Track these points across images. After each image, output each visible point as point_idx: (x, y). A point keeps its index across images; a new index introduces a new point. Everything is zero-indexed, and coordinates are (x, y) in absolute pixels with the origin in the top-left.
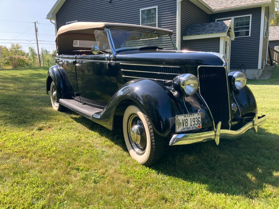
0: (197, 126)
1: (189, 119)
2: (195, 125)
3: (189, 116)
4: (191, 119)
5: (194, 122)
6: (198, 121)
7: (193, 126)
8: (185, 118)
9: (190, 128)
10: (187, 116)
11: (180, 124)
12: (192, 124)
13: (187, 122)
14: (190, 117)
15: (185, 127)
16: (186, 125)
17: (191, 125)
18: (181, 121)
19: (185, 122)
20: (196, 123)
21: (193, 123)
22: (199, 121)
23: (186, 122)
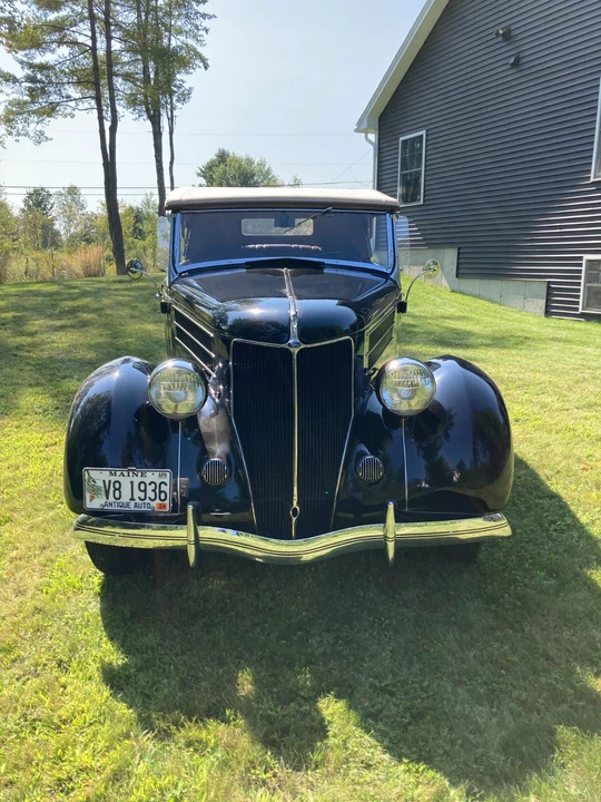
0: (154, 504)
1: (125, 481)
2: (147, 501)
3: (126, 474)
4: (132, 483)
5: (145, 491)
6: (157, 491)
7: (138, 501)
8: (113, 479)
9: (128, 505)
10: (118, 473)
11: (95, 491)
12: (136, 497)
13: (119, 489)
14: (131, 479)
15: (111, 499)
16: (117, 496)
17: (132, 499)
18: (100, 484)
19: (112, 489)
20: (152, 495)
21: (138, 494)
22: (160, 492)
23: (115, 489)
